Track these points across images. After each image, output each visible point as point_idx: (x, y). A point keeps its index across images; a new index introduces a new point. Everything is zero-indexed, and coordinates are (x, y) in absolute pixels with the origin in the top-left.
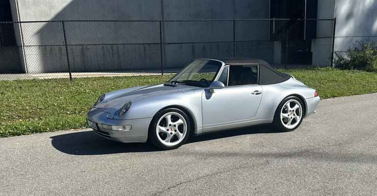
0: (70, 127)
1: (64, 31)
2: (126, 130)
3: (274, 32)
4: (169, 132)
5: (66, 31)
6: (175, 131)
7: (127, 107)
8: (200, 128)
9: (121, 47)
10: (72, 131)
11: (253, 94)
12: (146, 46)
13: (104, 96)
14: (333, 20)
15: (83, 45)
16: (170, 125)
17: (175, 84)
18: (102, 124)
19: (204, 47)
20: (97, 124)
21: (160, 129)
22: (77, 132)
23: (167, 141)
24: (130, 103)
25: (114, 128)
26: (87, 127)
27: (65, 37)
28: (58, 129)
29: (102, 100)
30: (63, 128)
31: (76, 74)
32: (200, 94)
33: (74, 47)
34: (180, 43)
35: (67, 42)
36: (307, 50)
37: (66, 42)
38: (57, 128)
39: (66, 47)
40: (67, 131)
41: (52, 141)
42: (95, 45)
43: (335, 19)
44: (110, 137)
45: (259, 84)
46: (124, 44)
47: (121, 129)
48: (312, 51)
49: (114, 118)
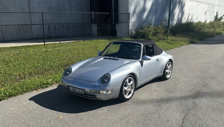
3: (93, 19)
4: (128, 90)
6: (130, 88)
9: (4, 27)
11: (157, 61)
12: (20, 26)
14: (128, 14)
16: (128, 85)
18: (90, 90)
19: (55, 27)
20: (84, 90)
21: (124, 89)
23: (127, 96)
25: (102, 92)
30: (28, 91)
34: (41, 24)
44: (96, 98)
45: (156, 55)
47: (105, 93)
48: (116, 29)
49: (100, 85)
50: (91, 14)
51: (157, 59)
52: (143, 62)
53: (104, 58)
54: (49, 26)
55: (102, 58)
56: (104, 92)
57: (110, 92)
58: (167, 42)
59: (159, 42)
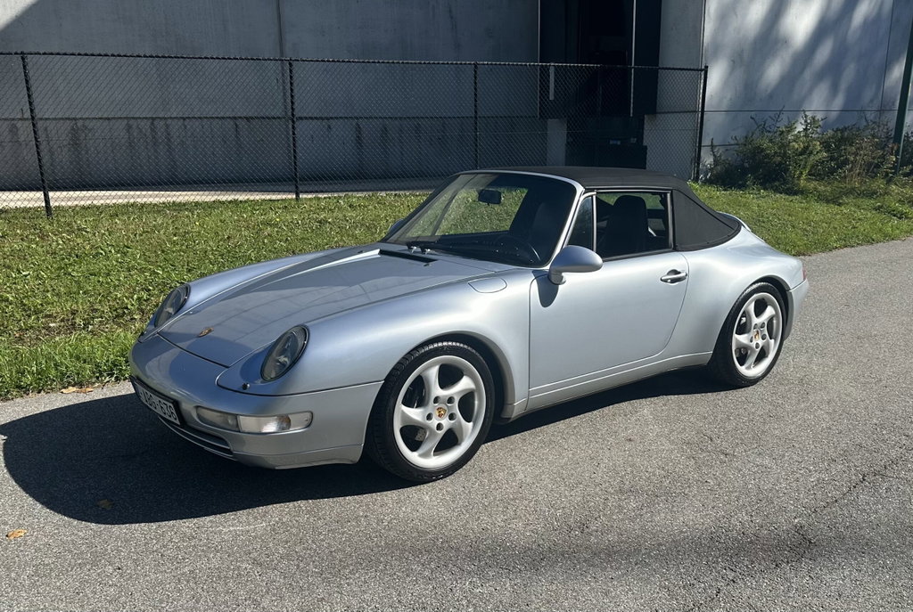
0: (65, 381)
1: (27, 82)
2: (292, 431)
3: (552, 98)
4: (434, 422)
5: (31, 82)
6: (452, 417)
7: (292, 347)
8: (521, 398)
9: (175, 126)
10: (70, 397)
11: (665, 281)
12: (242, 123)
13: (188, 291)
14: (701, 70)
15: (75, 119)
16: (436, 400)
17: (423, 251)
18: (197, 407)
20: (176, 404)
21: (404, 415)
22: (88, 399)
23: (425, 455)
24: (305, 331)
25: (248, 423)
26: (117, 379)
27: (29, 96)
28: (23, 390)
29: (179, 307)
30: (41, 384)
31: (58, 193)
32: (524, 287)
33: (51, 125)
34: (328, 119)
35: (36, 111)
36: (634, 140)
37: (32, 111)
38: (19, 387)
39: (34, 125)
40: (53, 396)
41: (5, 444)
42: (108, 119)
43: (707, 67)
44: (229, 451)
45: (675, 249)
46: (184, 119)
47: (271, 427)
48: (645, 144)
49: (245, 387)
50: (545, 70)
51: (676, 272)
52: (561, 281)
53: (382, 252)
54: (358, 128)
55: (376, 249)
56: (261, 426)
57: (295, 430)
58: (878, 209)
59: (840, 205)
